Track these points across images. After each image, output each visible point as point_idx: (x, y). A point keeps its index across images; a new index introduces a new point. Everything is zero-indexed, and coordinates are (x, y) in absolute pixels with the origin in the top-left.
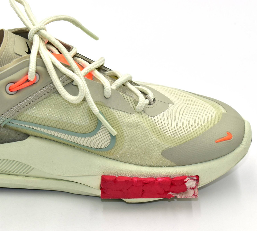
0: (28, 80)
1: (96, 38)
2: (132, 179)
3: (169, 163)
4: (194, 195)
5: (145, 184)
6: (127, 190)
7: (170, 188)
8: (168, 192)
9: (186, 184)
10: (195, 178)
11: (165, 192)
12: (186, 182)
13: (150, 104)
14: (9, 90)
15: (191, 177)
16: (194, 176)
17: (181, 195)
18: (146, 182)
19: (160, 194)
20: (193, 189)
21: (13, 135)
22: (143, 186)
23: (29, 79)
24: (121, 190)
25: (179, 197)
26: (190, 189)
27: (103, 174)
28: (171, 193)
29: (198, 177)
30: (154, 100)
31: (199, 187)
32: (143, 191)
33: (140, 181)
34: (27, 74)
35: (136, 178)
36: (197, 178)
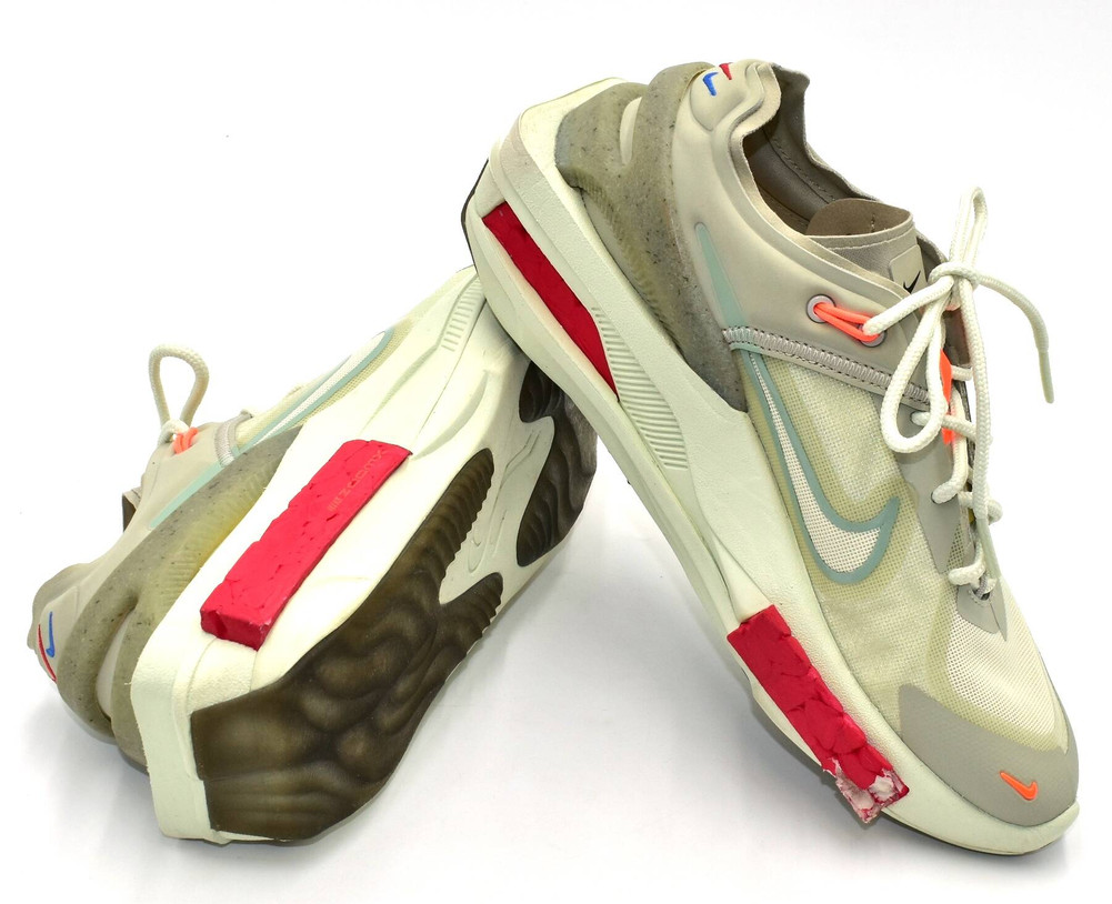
0: (859, 325)
1: (1049, 396)
2: (810, 667)
3: (895, 714)
4: (866, 811)
5: (820, 699)
6: (783, 674)
7: (848, 754)
8: (836, 756)
9: (878, 779)
10: (900, 788)
11: (831, 750)
12: (883, 776)
13: (975, 592)
14: (816, 306)
15: (896, 778)
16: (902, 783)
17: (846, 787)
18: (825, 699)
19: (819, 743)
20: (876, 800)
21: (730, 379)
22: (813, 699)
23: (865, 327)
24: (772, 662)
25: (839, 786)
26: (872, 795)
27: (777, 606)
28: (836, 762)
29: (906, 790)
30: (986, 596)
31: (885, 810)
32: (803, 706)
33: (818, 685)
34: (871, 315)
35: (818, 674)
36: (901, 792)
